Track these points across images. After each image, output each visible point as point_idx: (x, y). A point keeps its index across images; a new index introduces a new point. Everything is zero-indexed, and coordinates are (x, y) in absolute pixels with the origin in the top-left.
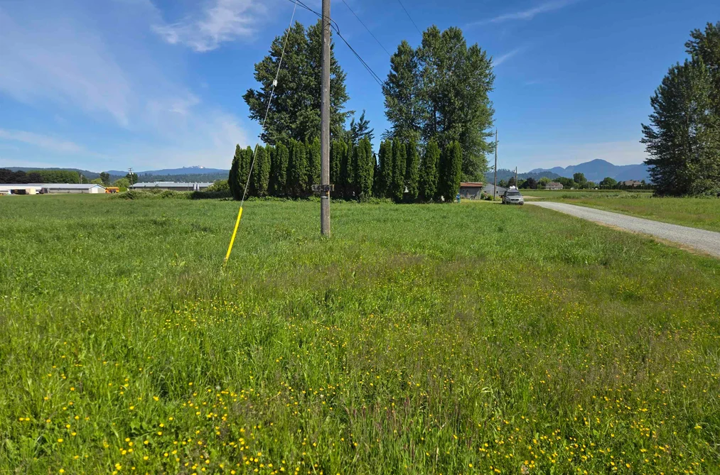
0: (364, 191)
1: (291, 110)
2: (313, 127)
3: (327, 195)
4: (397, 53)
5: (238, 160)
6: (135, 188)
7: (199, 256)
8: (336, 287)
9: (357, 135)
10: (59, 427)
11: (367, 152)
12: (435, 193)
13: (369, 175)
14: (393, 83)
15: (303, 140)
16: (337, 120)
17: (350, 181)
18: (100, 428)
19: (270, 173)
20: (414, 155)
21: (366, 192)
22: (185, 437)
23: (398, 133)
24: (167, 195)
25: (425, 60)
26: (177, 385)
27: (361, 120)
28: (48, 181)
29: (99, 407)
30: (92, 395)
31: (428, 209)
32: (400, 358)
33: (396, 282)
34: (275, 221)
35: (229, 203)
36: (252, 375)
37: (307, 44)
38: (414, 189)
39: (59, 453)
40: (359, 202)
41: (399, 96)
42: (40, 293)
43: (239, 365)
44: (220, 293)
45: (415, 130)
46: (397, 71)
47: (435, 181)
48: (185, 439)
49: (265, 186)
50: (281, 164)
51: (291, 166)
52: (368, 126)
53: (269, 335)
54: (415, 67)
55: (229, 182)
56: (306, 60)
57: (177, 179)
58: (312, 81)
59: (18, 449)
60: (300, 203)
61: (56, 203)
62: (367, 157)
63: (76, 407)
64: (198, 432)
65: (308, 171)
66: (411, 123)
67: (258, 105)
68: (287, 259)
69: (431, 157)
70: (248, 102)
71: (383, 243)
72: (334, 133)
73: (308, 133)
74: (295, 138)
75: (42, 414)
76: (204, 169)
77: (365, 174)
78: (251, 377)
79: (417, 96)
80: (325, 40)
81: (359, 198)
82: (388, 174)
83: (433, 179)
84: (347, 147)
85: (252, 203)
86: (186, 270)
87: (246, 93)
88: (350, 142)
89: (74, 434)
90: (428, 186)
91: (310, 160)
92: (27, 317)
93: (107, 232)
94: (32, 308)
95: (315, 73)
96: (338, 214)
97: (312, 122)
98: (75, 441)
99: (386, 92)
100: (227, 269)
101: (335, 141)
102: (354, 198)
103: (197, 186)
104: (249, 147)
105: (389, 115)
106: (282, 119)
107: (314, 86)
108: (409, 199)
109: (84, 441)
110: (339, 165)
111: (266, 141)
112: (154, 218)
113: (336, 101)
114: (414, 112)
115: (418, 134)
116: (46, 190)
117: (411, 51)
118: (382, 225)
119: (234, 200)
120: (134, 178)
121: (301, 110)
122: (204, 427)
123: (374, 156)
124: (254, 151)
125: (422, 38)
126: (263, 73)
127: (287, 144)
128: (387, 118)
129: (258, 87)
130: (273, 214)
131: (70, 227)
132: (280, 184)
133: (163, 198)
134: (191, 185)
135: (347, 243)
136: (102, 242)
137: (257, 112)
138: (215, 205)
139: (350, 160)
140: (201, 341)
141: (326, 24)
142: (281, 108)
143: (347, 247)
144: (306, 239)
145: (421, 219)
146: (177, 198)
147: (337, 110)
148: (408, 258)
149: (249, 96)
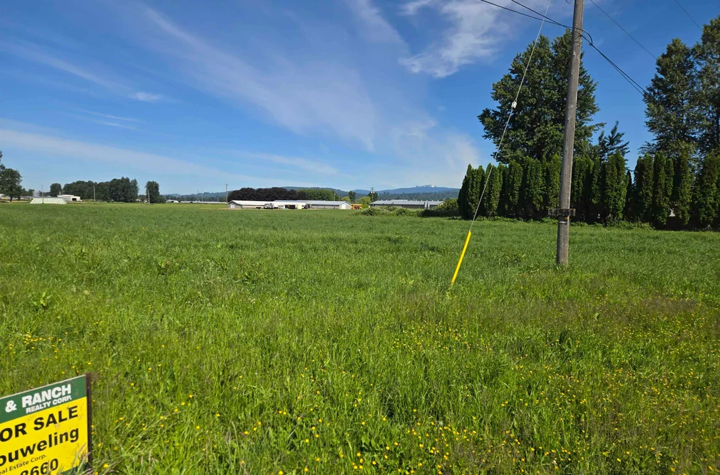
0: (613, 213)
1: (528, 127)
2: (553, 143)
3: (566, 220)
4: (666, 53)
5: (469, 180)
6: (375, 205)
7: (427, 277)
8: (574, 328)
9: (606, 150)
10: (307, 426)
11: (619, 169)
12: (715, 218)
13: (620, 195)
14: (659, 88)
15: (540, 158)
16: (582, 134)
17: (594, 201)
18: (338, 435)
19: (501, 193)
20: (685, 172)
21: (615, 215)
22: (408, 466)
23: (663, 145)
24: (400, 213)
25: (706, 58)
26: (403, 409)
27: (613, 132)
28: (310, 198)
29: (338, 415)
30: (333, 402)
31: (704, 238)
32: (659, 433)
33: (654, 332)
34: (503, 244)
35: (457, 224)
36: (475, 415)
37: (552, 58)
38: (683, 213)
39: (304, 451)
40: (605, 226)
41: (667, 103)
42: (300, 298)
43: (462, 402)
44: (445, 318)
45: (688, 142)
46: (665, 75)
47: (715, 204)
48: (408, 468)
49: (495, 206)
50: (513, 182)
51: (525, 185)
52: (621, 139)
53: (495, 374)
54: (691, 66)
55: (458, 201)
56: (549, 73)
57: (411, 197)
58: (554, 95)
59: (276, 438)
60: (532, 225)
61: (315, 217)
62: (619, 174)
63: (320, 409)
64: (421, 464)
65: (543, 190)
66: (683, 134)
67: (493, 124)
68: (516, 289)
69: (709, 174)
70: (483, 122)
71: (635, 279)
72: (578, 149)
73: (545, 151)
74: (531, 155)
75: (295, 411)
76: (435, 187)
77: (615, 194)
78: (474, 418)
79: (692, 101)
80: (574, 53)
81: (605, 222)
82: (647, 194)
83: (712, 201)
84: (593, 164)
85: (481, 223)
86: (415, 289)
87: (482, 113)
88: (598, 158)
89: (317, 436)
90: (704, 209)
91: (547, 179)
92: (290, 318)
93: (351, 246)
94: (294, 309)
95: (560, 86)
96: (577, 239)
97: (551, 138)
98: (317, 442)
99: (649, 98)
100: (454, 292)
101: (578, 158)
102: (599, 221)
103: (428, 204)
104: (481, 167)
105: (652, 126)
106: (518, 136)
107: (556, 100)
108: (675, 225)
109: (325, 445)
110: (581, 183)
111: (498, 159)
112: (389, 235)
113: (581, 114)
114: (687, 120)
115: (691, 146)
116: (309, 205)
117: (685, 49)
118: (636, 256)
119: (462, 219)
120: (374, 196)
121: (539, 126)
122: (426, 461)
123: (629, 174)
124: (485, 170)
125: (702, 33)
126: (501, 92)
127: (522, 162)
128: (649, 129)
129: (495, 106)
130: (502, 236)
131: (324, 240)
132: (510, 204)
133: (398, 215)
134: (422, 203)
135: (588, 275)
136: (347, 256)
137: (492, 131)
138: (443, 224)
139: (596, 179)
140: (426, 368)
141: (576, 35)
142: (516, 124)
143: (589, 281)
144: (538, 267)
145: (693, 252)
146: (410, 215)
147: (583, 123)
148: (672, 302)
149: (485, 116)
